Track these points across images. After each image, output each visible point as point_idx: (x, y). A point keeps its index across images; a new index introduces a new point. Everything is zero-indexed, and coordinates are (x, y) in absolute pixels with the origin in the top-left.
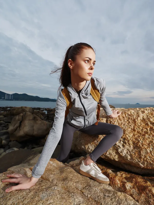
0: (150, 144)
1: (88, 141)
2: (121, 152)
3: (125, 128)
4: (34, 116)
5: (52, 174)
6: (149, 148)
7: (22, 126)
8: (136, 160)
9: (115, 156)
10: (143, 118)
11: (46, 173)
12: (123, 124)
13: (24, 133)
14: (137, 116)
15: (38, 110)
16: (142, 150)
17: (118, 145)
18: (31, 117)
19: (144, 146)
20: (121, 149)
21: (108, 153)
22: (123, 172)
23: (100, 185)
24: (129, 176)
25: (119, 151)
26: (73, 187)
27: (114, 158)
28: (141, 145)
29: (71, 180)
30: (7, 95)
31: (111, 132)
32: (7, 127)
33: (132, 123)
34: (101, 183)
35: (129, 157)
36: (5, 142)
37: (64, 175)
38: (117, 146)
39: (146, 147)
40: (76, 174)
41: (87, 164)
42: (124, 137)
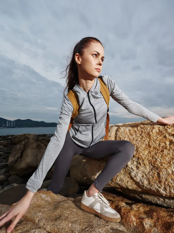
0: (171, 162)
1: (94, 165)
2: (135, 176)
3: (138, 145)
4: (38, 143)
5: (40, 211)
6: (170, 168)
7: (24, 156)
8: (154, 186)
9: (128, 182)
10: (159, 130)
11: (32, 211)
12: (135, 139)
13: (26, 165)
14: (151, 128)
15: (43, 137)
16: (162, 171)
17: (130, 167)
18: (35, 145)
19: (164, 165)
20: (135, 172)
21: (118, 179)
22: (140, 205)
23: (107, 224)
24: (148, 209)
25: (132, 175)
26: (66, 230)
27: (126, 186)
28: (160, 165)
29: (66, 219)
30: (8, 122)
31: (120, 150)
32: (6, 158)
33: (146, 137)
34: (109, 222)
35: (146, 182)
36: (3, 177)
37: (58, 212)
38: (129, 169)
39: (166, 166)
40: (75, 210)
41: (91, 195)
42: (137, 155)
